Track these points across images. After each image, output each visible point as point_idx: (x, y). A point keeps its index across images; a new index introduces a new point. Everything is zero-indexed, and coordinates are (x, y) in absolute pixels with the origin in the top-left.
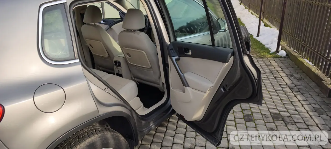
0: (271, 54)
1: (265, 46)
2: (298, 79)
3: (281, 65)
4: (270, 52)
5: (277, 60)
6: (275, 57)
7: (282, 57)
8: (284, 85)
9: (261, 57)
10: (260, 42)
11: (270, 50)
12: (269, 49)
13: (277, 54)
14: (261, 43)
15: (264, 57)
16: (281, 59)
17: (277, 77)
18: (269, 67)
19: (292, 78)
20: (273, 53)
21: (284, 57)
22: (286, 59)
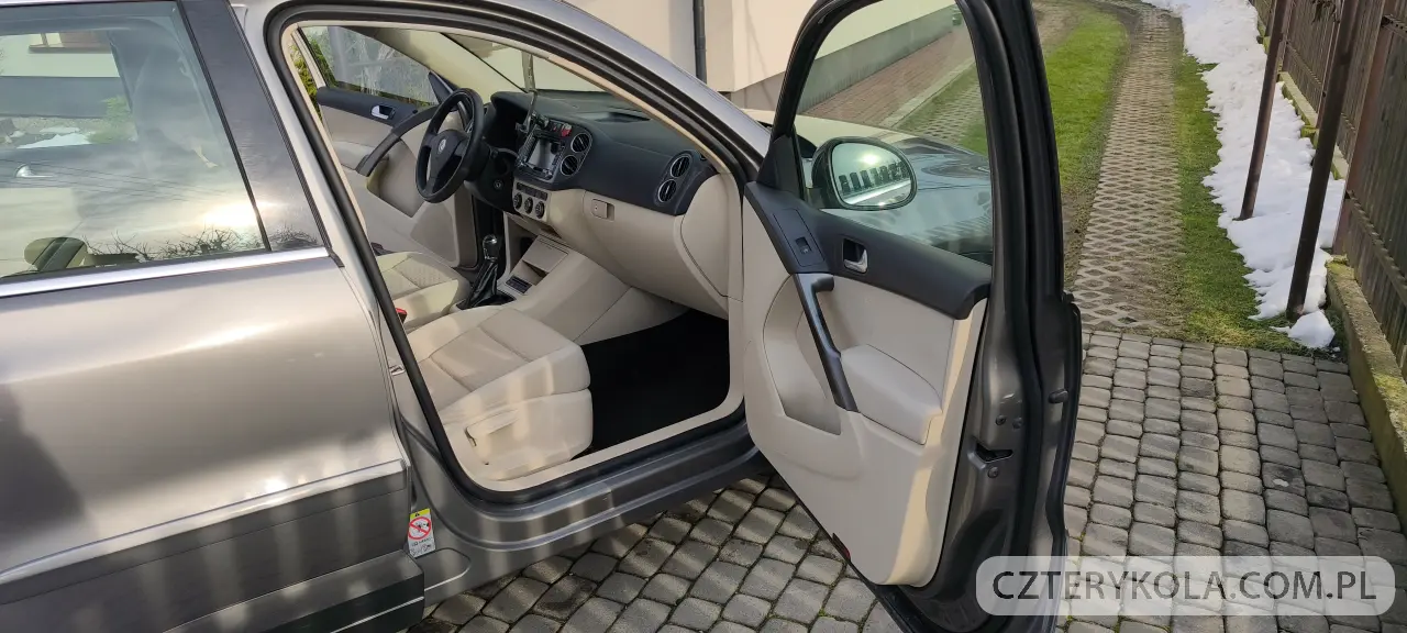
0: (1247, 325)
1: (1247, 277)
2: (1316, 498)
3: (1266, 398)
4: (1256, 312)
5: (1265, 365)
6: (1261, 346)
7: (1303, 352)
8: (1203, 526)
9: (1182, 341)
10: (1238, 251)
11: (1260, 302)
12: (1258, 298)
13: (1286, 329)
14: (1241, 257)
15: (1197, 341)
16: (1293, 362)
17: (1190, 469)
18: (1187, 402)
19: (1278, 488)
20: (1265, 323)
21: (1317, 353)
22: (1322, 364)
